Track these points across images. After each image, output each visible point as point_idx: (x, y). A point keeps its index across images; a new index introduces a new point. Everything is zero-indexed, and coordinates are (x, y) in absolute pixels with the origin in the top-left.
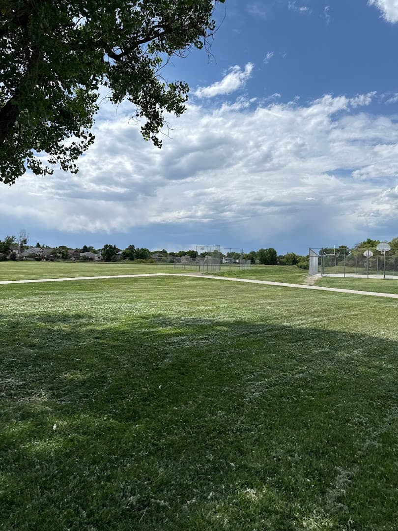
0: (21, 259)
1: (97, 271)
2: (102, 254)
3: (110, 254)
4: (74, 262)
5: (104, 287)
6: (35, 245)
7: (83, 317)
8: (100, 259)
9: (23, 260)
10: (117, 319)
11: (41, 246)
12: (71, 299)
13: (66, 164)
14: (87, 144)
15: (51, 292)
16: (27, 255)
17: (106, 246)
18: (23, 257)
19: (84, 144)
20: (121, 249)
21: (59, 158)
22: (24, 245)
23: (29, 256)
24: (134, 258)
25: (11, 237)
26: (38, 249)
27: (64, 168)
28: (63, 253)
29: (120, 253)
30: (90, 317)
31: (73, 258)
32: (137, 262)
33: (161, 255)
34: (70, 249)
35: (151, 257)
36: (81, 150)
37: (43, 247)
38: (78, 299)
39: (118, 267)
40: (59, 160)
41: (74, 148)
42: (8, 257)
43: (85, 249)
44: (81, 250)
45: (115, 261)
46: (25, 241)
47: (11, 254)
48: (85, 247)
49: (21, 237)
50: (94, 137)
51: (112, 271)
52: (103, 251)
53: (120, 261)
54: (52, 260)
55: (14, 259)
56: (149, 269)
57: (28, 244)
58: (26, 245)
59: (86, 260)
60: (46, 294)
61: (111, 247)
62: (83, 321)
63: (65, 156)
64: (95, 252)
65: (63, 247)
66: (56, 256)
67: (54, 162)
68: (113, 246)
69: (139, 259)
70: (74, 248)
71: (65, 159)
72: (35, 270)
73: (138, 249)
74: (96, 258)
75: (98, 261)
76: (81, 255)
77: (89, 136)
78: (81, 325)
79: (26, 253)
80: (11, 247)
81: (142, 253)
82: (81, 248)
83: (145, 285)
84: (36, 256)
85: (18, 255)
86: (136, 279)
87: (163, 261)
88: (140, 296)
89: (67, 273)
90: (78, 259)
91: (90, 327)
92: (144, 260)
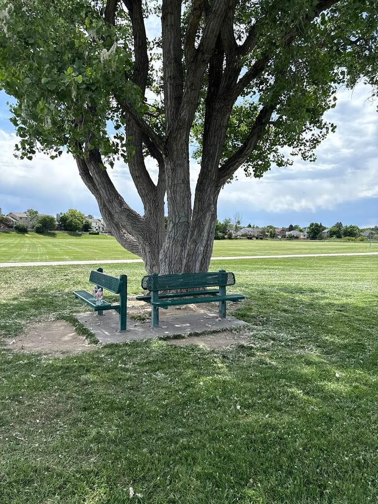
0: (236, 238)
1: (306, 249)
2: (307, 233)
3: (315, 233)
4: (280, 240)
5: (322, 265)
6: (246, 226)
7: (317, 291)
8: (306, 237)
9: (237, 239)
10: (350, 295)
11: (252, 226)
12: (297, 274)
13: (307, 154)
14: (325, 133)
15: (277, 267)
16: (241, 234)
17: (312, 225)
18: (237, 237)
19: (322, 134)
20: (327, 227)
21: (300, 150)
22: (238, 226)
23: (242, 236)
24: (342, 236)
25: (228, 219)
26: (250, 229)
27: (304, 158)
28: (271, 232)
29: (326, 231)
30: (324, 292)
31: (280, 237)
32: (345, 240)
33: (373, 232)
34: (277, 228)
35: (360, 235)
36: (319, 140)
37: (254, 227)
38: (303, 275)
39: (325, 245)
40: (300, 152)
41: (314, 139)
42: (226, 236)
43: (291, 228)
44: (287, 229)
45: (321, 238)
46: (239, 222)
47: (228, 233)
48: (291, 226)
49: (236, 218)
50: (336, 127)
51: (322, 249)
52: (308, 229)
53: (326, 239)
54: (261, 239)
55: (230, 238)
56: (360, 247)
57: (241, 225)
58: (239, 226)
59: (292, 238)
60: (273, 269)
61: (317, 225)
62: (319, 294)
63: (305, 148)
64: (301, 231)
65: (271, 227)
66: (264, 235)
67: (296, 154)
68: (319, 224)
69: (347, 237)
70: (281, 227)
71: (305, 150)
72: (251, 247)
73: (346, 226)
74: (302, 237)
75: (303, 239)
76: (287, 233)
77: (331, 127)
78: (318, 298)
79: (239, 233)
80: (228, 228)
81: (351, 230)
82: (288, 227)
83: (364, 264)
84: (248, 235)
85: (234, 234)
86: (352, 259)
87: (375, 239)
88: (364, 276)
89: (278, 250)
90: (285, 237)
91: (327, 301)
92: (354, 238)
